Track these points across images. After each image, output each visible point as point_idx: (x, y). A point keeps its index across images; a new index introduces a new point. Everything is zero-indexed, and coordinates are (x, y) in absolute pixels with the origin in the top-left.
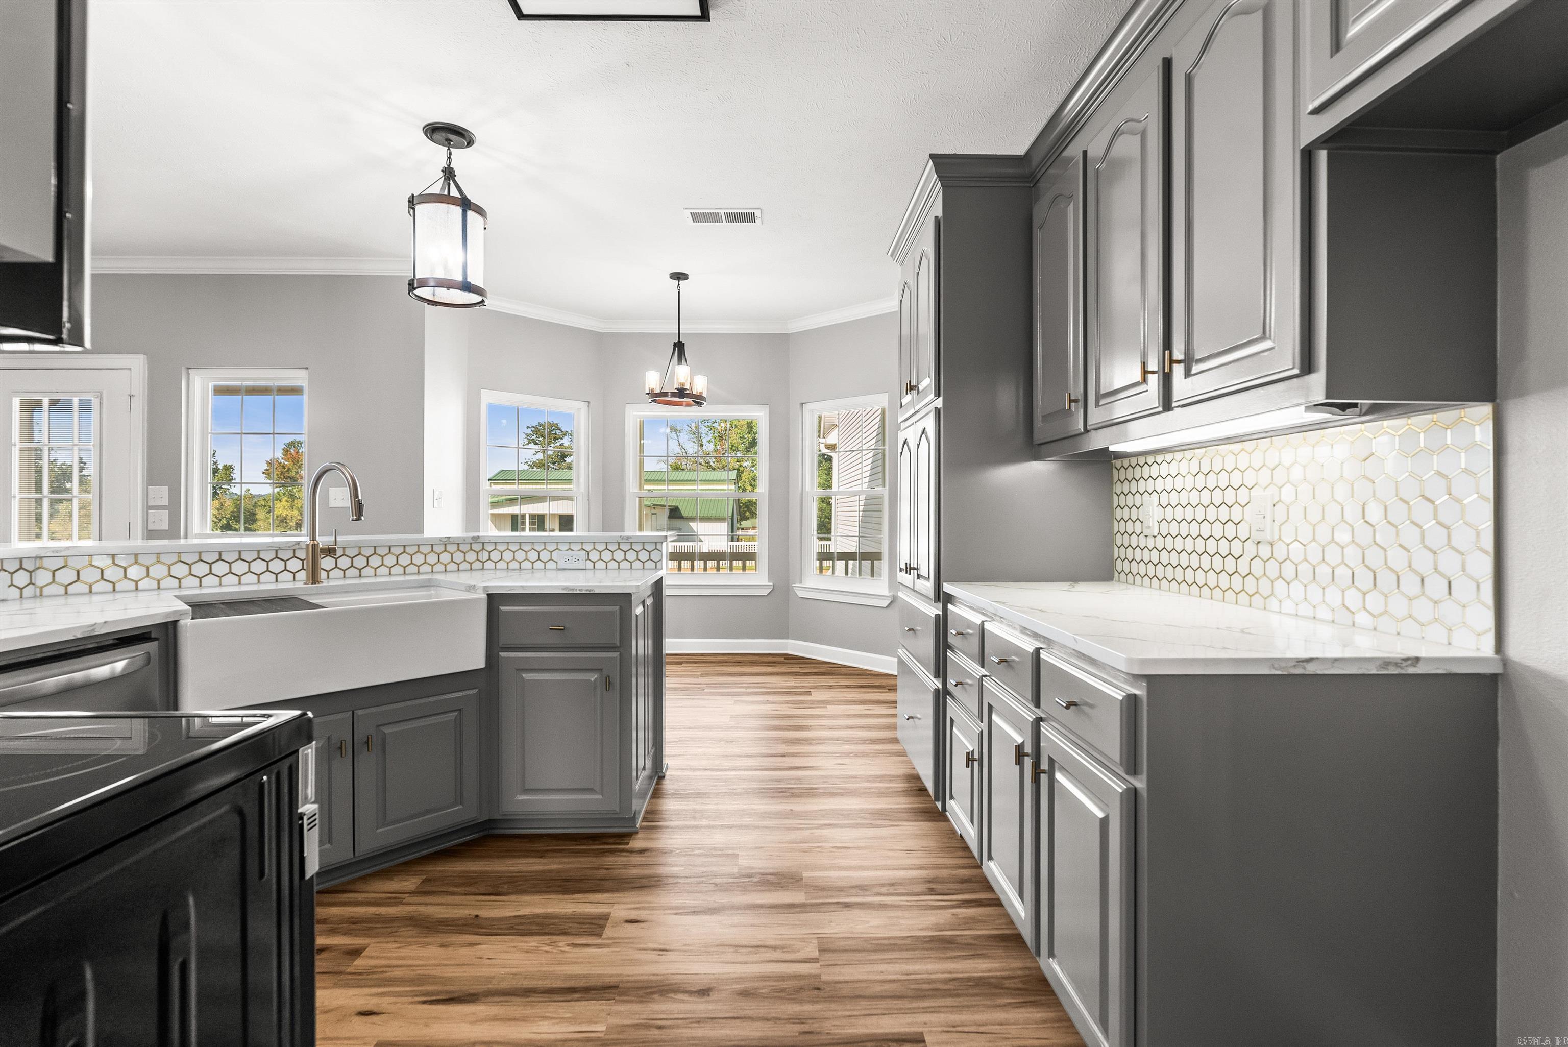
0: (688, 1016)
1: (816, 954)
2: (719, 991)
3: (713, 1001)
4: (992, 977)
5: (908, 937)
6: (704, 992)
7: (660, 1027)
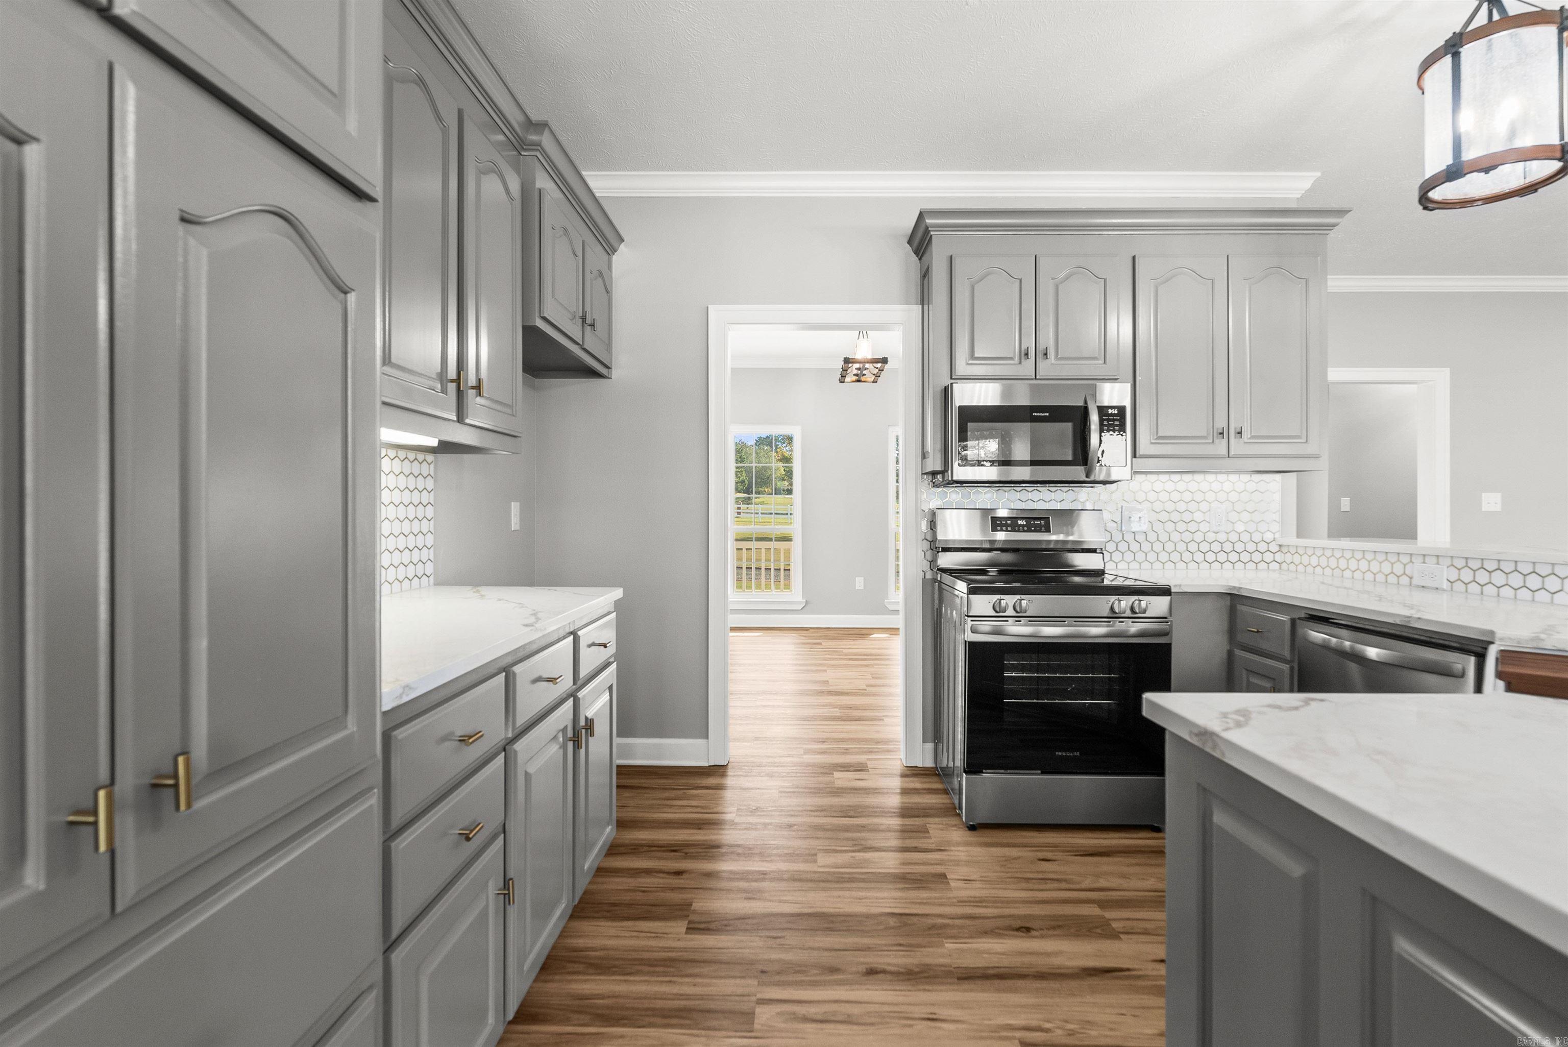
0: (879, 953)
1: (759, 1010)
2: (858, 972)
3: (865, 963)
4: (592, 974)
5: (643, 1027)
6: (872, 972)
7: (900, 945)
